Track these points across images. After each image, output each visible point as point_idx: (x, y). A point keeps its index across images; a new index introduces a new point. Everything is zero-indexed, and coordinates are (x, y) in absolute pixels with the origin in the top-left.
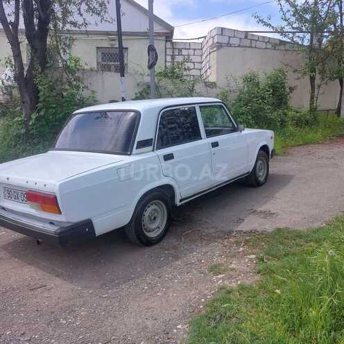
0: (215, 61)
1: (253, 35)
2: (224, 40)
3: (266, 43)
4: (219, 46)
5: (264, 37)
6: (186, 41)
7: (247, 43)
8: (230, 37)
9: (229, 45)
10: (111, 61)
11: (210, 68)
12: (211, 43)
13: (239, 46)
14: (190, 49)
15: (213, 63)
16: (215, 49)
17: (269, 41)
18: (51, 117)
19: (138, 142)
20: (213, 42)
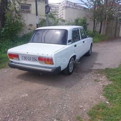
0: (65, 13)
1: (76, 4)
2: (68, 5)
3: (80, 8)
4: (66, 7)
5: (80, 6)
6: (53, 4)
7: (75, 7)
8: (69, 5)
9: (69, 7)
10: (25, 9)
11: (62, 15)
12: (63, 6)
13: (72, 8)
14: (54, 7)
15: (64, 13)
16: (65, 8)
17: (81, 7)
18: (11, 30)
19: (68, 41)
20: (64, 6)
